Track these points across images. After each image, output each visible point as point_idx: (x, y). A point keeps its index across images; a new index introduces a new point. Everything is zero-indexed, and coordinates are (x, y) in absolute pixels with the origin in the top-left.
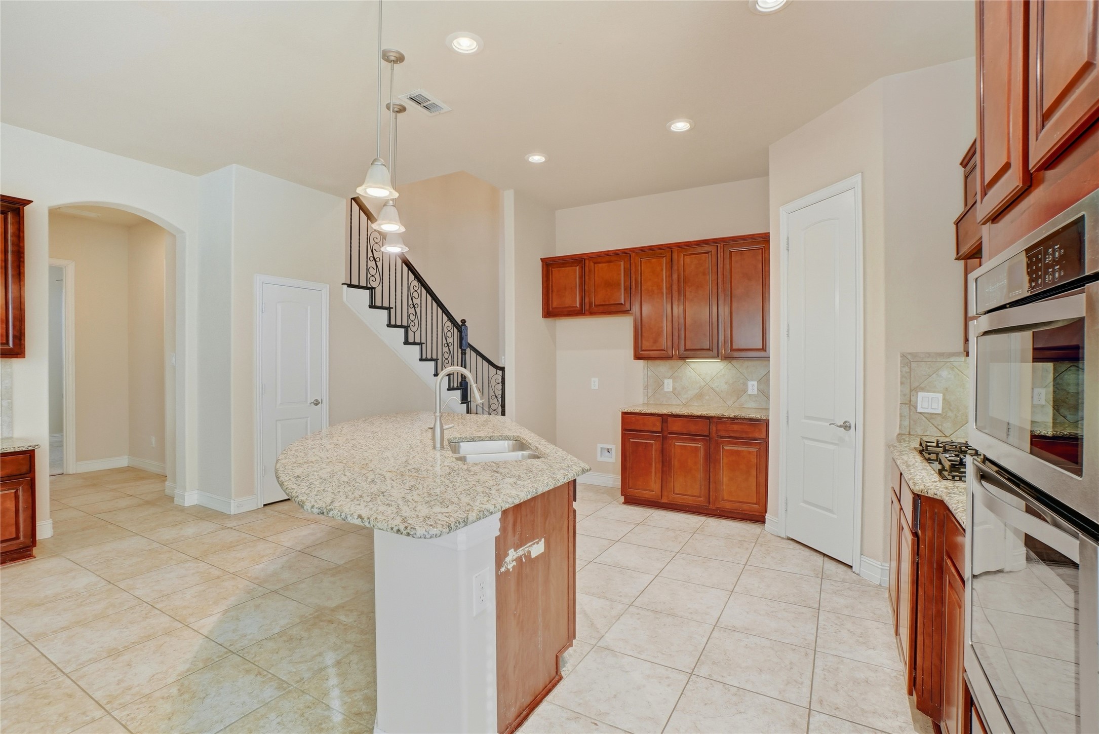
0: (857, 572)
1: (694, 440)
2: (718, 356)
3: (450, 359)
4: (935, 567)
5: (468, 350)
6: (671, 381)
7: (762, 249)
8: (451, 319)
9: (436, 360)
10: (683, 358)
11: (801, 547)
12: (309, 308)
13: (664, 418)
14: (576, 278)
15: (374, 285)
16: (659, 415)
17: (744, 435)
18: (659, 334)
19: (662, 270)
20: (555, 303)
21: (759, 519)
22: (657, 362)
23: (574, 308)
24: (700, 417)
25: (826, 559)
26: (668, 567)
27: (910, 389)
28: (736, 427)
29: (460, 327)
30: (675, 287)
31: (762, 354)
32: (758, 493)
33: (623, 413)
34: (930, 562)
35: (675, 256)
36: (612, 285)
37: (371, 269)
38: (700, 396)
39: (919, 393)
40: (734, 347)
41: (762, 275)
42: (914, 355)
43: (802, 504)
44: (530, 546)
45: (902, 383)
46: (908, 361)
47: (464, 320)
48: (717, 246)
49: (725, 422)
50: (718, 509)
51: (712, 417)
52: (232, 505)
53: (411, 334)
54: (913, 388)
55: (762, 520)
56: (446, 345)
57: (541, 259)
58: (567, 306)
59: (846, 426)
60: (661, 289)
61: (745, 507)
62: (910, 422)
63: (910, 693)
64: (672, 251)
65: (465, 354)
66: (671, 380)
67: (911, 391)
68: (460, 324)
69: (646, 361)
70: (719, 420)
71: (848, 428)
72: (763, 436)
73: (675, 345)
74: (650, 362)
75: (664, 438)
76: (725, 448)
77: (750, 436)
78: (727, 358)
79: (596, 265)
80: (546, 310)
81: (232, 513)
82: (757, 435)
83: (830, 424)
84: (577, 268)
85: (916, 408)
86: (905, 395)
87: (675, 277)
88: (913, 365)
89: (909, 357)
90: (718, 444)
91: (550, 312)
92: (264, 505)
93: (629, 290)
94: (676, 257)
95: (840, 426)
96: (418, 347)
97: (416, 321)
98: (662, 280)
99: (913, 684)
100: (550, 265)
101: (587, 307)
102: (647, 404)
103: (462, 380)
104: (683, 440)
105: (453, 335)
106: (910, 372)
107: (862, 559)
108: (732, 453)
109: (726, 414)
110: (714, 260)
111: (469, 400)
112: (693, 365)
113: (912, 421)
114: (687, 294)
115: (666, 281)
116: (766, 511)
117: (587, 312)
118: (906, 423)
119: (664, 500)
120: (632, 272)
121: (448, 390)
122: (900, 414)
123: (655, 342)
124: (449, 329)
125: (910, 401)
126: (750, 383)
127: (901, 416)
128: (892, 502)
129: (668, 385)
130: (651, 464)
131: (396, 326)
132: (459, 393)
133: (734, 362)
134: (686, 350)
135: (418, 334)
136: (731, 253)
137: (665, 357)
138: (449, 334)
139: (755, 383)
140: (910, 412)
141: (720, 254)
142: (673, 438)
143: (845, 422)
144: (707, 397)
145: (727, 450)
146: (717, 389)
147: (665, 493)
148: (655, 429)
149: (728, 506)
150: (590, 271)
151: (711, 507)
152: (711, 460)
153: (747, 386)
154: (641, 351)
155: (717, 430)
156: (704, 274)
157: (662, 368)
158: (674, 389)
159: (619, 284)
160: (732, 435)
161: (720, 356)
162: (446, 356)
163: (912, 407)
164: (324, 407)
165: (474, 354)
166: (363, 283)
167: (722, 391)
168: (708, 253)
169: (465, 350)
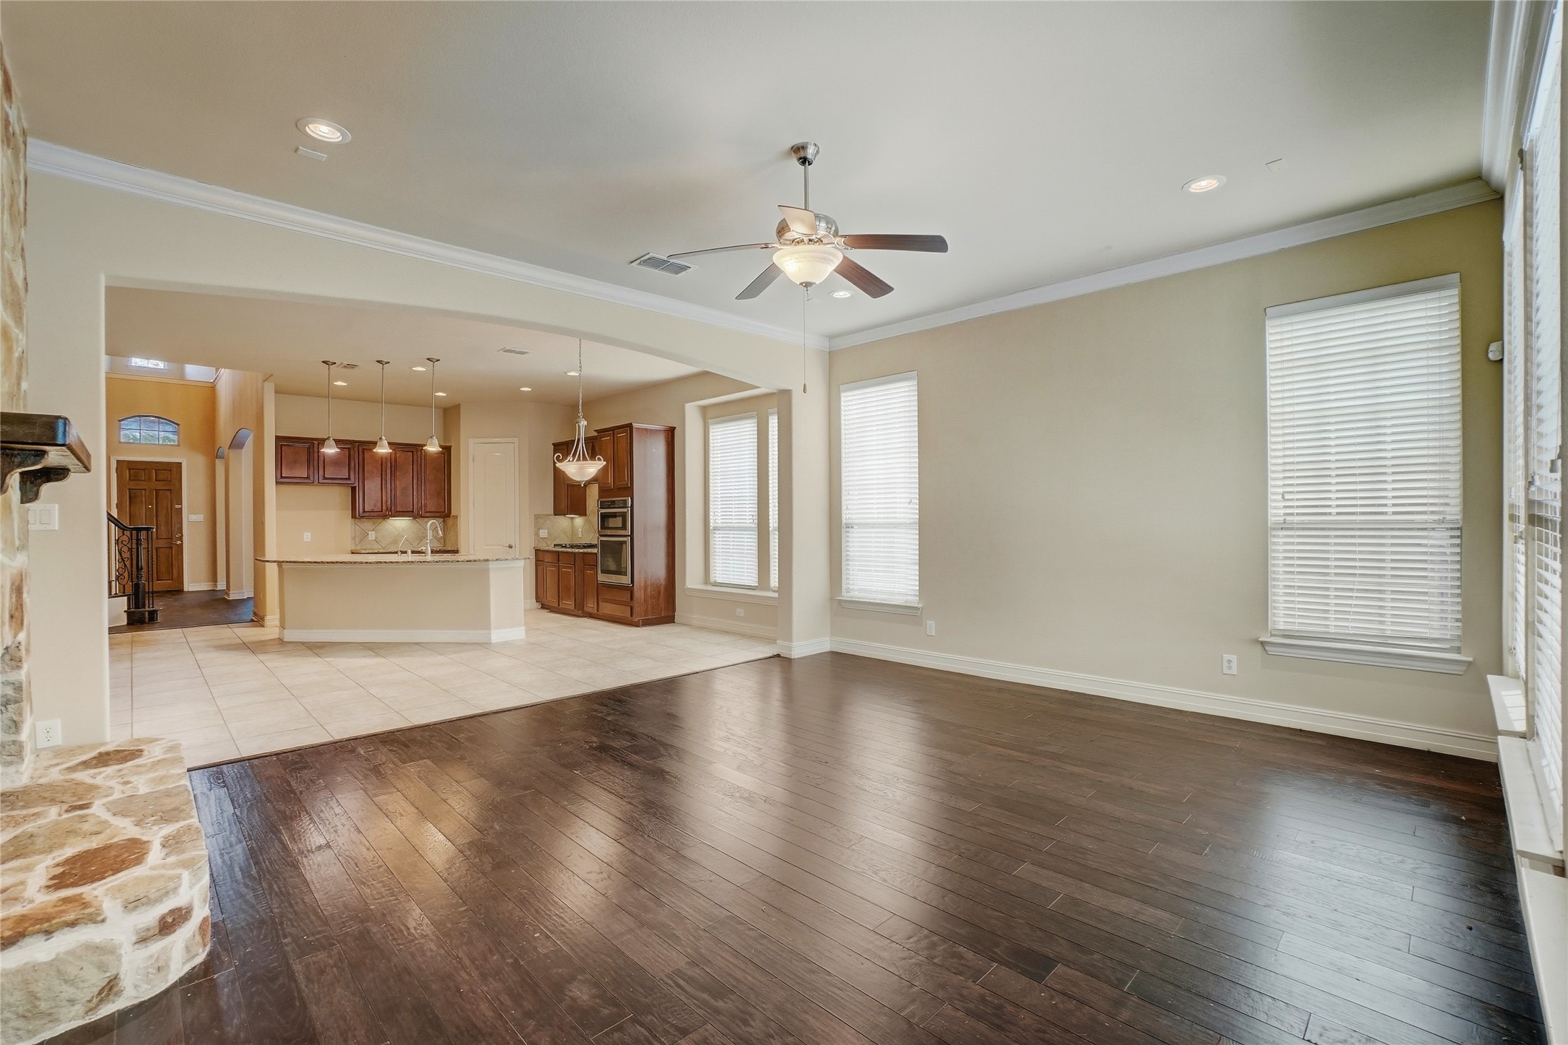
6: (375, 530)
14: (305, 455)
18: (377, 500)
20: (285, 473)
23: (302, 479)
27: (536, 529)
30: (389, 470)
36: (339, 464)
38: (395, 542)
39: (539, 531)
40: (427, 510)
42: (537, 516)
45: (534, 526)
46: (535, 518)
48: (417, 449)
58: (297, 476)
71: (511, 548)
73: (389, 508)
78: (419, 517)
84: (306, 447)
85: (537, 537)
87: (389, 464)
88: (538, 519)
91: (278, 480)
93: (353, 469)
100: (279, 441)
101: (316, 478)
106: (536, 523)
110: (416, 457)
112: (391, 522)
114: (397, 476)
117: (316, 482)
118: (536, 542)
120: (355, 456)
123: (375, 506)
129: (372, 535)
134: (396, 511)
141: (420, 454)
154: (364, 511)
156: (409, 464)
157: (367, 524)
158: (376, 538)
159: (345, 464)
161: (415, 516)
168: (412, 452)
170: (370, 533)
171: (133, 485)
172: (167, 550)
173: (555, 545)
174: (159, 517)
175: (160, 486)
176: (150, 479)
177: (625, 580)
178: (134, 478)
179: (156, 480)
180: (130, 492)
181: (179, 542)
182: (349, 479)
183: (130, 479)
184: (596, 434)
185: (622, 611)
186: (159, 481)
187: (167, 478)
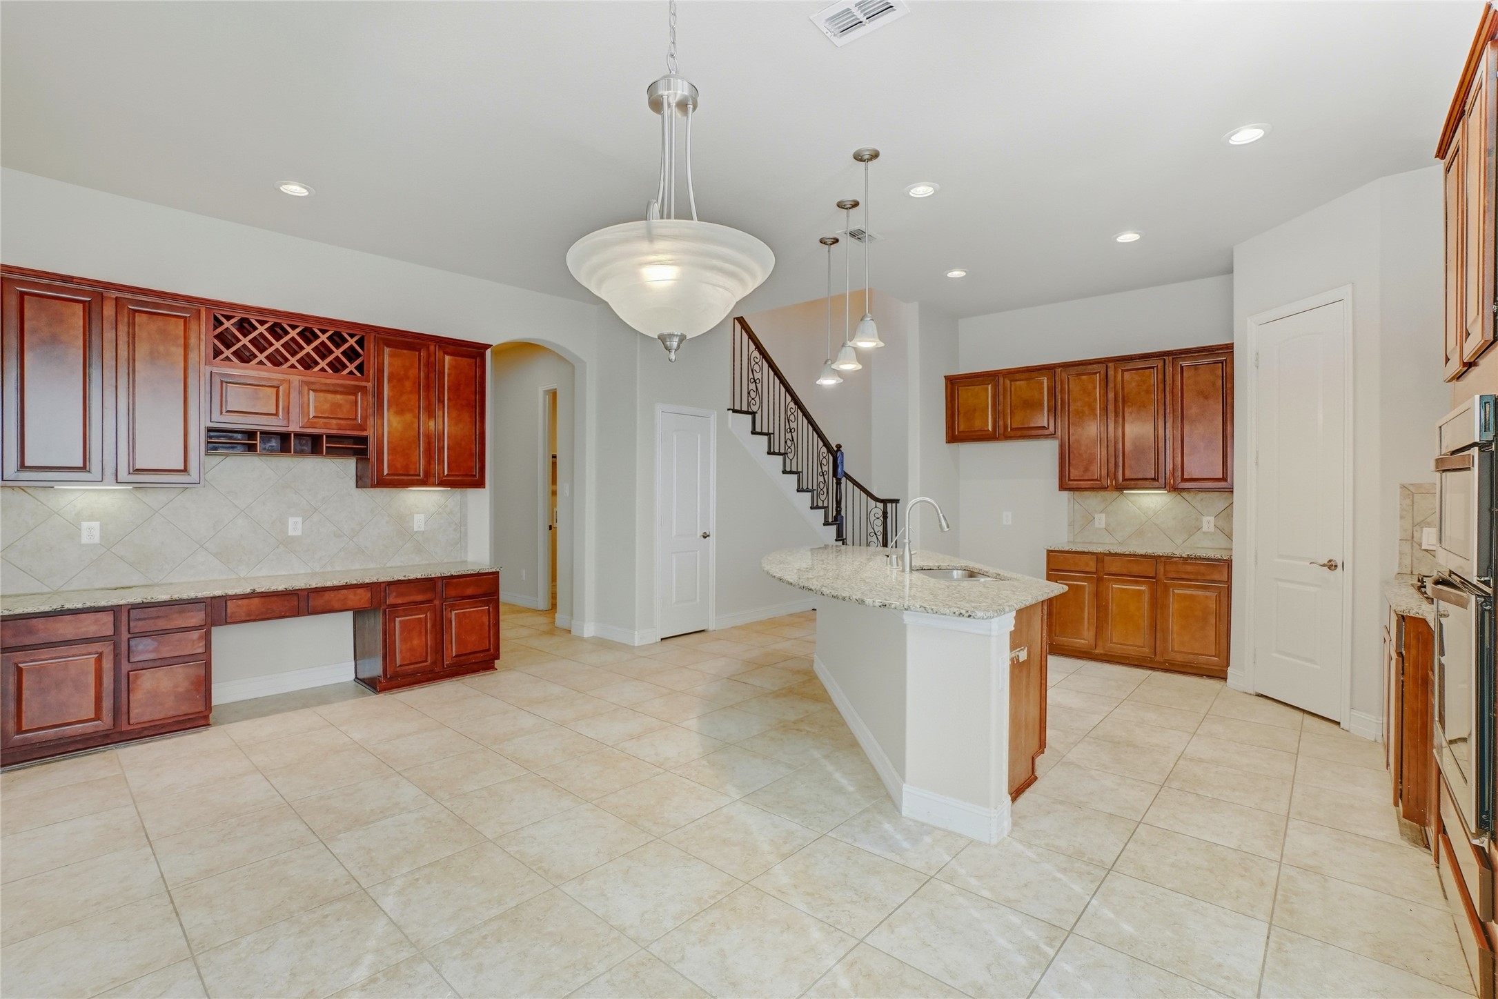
0: (1347, 728)
1: (1137, 583)
2: (1165, 487)
3: (825, 490)
4: (1420, 683)
5: (844, 480)
7: (1222, 363)
8: (826, 444)
9: (812, 491)
10: (1120, 488)
11: (1274, 703)
12: (699, 436)
13: (1100, 557)
14: (988, 398)
15: (755, 408)
16: (1093, 554)
17: (1199, 577)
18: (1091, 460)
19: (1095, 388)
20: (962, 426)
21: (1219, 674)
22: (1087, 493)
23: (984, 433)
24: (1145, 556)
25: (1306, 716)
26: (1116, 710)
27: (1413, 523)
28: (1189, 568)
29: (835, 453)
30: (1111, 407)
31: (1222, 484)
32: (1217, 642)
33: (1049, 552)
34: (1415, 679)
35: (1111, 372)
36: (1032, 405)
37: (752, 391)
38: (1140, 533)
39: (1424, 529)
40: (1186, 476)
41: (1223, 393)
42: (1418, 486)
43: (1275, 655)
44: (1019, 651)
45: (1402, 517)
46: (1410, 492)
47: (840, 445)
48: (1165, 360)
49: (1176, 563)
50: (1166, 661)
51: (1160, 556)
52: (636, 636)
53: (788, 461)
54: (1416, 523)
55: (1224, 677)
56: (821, 474)
57: (945, 377)
58: (976, 429)
59: (1331, 566)
60: (1094, 410)
61: (1203, 659)
62: (1412, 560)
63: (1396, 805)
64: (1107, 366)
65: (840, 483)
66: (1104, 515)
67: (1414, 526)
68: (835, 449)
69: (1072, 492)
70: (1168, 560)
71: (1333, 568)
72: (1225, 578)
73: (1112, 474)
74: (1077, 493)
75: (1100, 580)
76: (1175, 591)
77: (1208, 578)
78: (1175, 489)
79: (1012, 383)
80: (950, 434)
81: (636, 645)
82: (1216, 577)
83: (1311, 563)
84: (990, 387)
85: (1420, 545)
86: (1405, 531)
87: (1111, 395)
88: (1417, 497)
89: (1411, 488)
90: (1166, 587)
91: (954, 436)
92: (662, 639)
93: (1053, 410)
94: (1113, 373)
95: (1324, 565)
96: (796, 476)
97: (792, 447)
98: (1096, 399)
99: (1399, 795)
100: (953, 383)
101: (1002, 431)
102: (1074, 542)
103: (836, 514)
104: (1123, 582)
105: (828, 462)
106: (1413, 506)
107: (1352, 713)
108: (1185, 597)
109: (1178, 553)
110: (1161, 376)
111: (844, 537)
112: (1132, 498)
113: (1414, 560)
114: (1127, 415)
115: (1100, 401)
116: (1228, 665)
117: (1002, 437)
118: (1407, 561)
119: (1099, 651)
120: (1057, 390)
121: (824, 525)
122: (1400, 551)
123: (1086, 470)
124: (824, 455)
125: (1413, 538)
126: (1205, 519)
127: (1401, 553)
128: (1385, 641)
129: (1101, 521)
130: (1082, 609)
131: (774, 453)
132: (834, 527)
133: (1185, 494)
134: (1124, 480)
135: (794, 461)
136: (1182, 367)
137: (1097, 487)
138: (824, 461)
139: (1212, 519)
140: (1412, 549)
141: (1169, 369)
142: (1109, 580)
143: (1330, 561)
144: (1150, 534)
145: (1178, 594)
146: (1162, 525)
147: (1100, 643)
148: (1088, 569)
149: (1180, 658)
150: (1005, 389)
151: (1157, 659)
152: (1157, 604)
153: (1202, 522)
154: (1069, 480)
155: (1165, 571)
156: (1148, 392)
157: (1093, 501)
158: (1107, 524)
159: (1041, 405)
160: (1184, 576)
161: (1167, 488)
162: (822, 485)
163: (1414, 544)
164: (712, 539)
165: (850, 484)
166: (745, 408)
167: (1168, 528)
168: (1153, 368)
169: (840, 479)
170: (1097, 516)
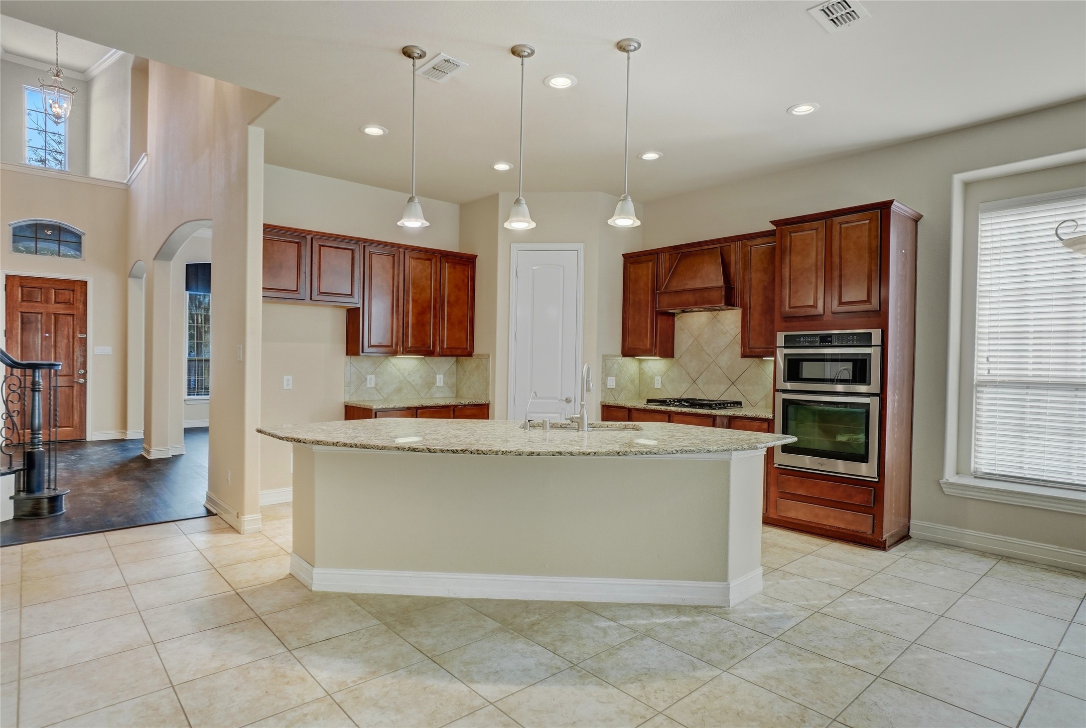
6: (373, 376)
7: (468, 267)
19: (391, 267)
22: (361, 358)
27: (605, 375)
30: (402, 286)
38: (399, 390)
39: (608, 377)
40: (447, 346)
41: (468, 288)
45: (602, 372)
46: (604, 359)
58: (282, 288)
60: (390, 286)
64: (399, 251)
71: (569, 402)
73: (400, 342)
74: (353, 358)
79: (321, 247)
84: (297, 245)
85: (607, 386)
86: (603, 379)
87: (402, 276)
94: (403, 258)
98: (392, 278)
101: (309, 293)
106: (605, 366)
110: (435, 268)
112: (393, 361)
115: (395, 279)
117: (308, 299)
120: (361, 263)
125: (605, 382)
126: (438, 377)
127: (602, 391)
129: (371, 381)
133: (427, 359)
134: (410, 347)
136: (446, 264)
137: (390, 352)
139: (442, 376)
141: (439, 264)
143: (568, 398)
144: (405, 391)
146: (413, 383)
153: (436, 379)
154: (370, 345)
156: (427, 279)
157: (365, 364)
158: (376, 384)
167: (417, 384)
168: (430, 260)
170: (369, 377)
171: (26, 307)
172: (67, 389)
173: (649, 401)
174: (58, 349)
175: (61, 309)
176: (47, 301)
177: (866, 470)
178: (28, 298)
179: (56, 302)
180: (22, 317)
181: (82, 381)
182: (352, 295)
183: (22, 300)
184: (773, 227)
185: (862, 524)
186: (59, 303)
187: (69, 300)
